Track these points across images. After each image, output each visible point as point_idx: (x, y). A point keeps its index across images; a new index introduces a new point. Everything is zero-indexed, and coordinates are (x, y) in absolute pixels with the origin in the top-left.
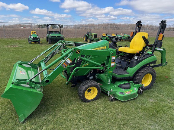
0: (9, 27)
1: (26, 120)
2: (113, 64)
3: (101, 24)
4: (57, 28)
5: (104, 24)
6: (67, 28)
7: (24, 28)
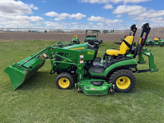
0: (71, 32)
1: (16, 89)
2: (82, 62)
3: (157, 28)
4: (109, 33)
5: (160, 28)
6: (118, 32)
7: (82, 33)
